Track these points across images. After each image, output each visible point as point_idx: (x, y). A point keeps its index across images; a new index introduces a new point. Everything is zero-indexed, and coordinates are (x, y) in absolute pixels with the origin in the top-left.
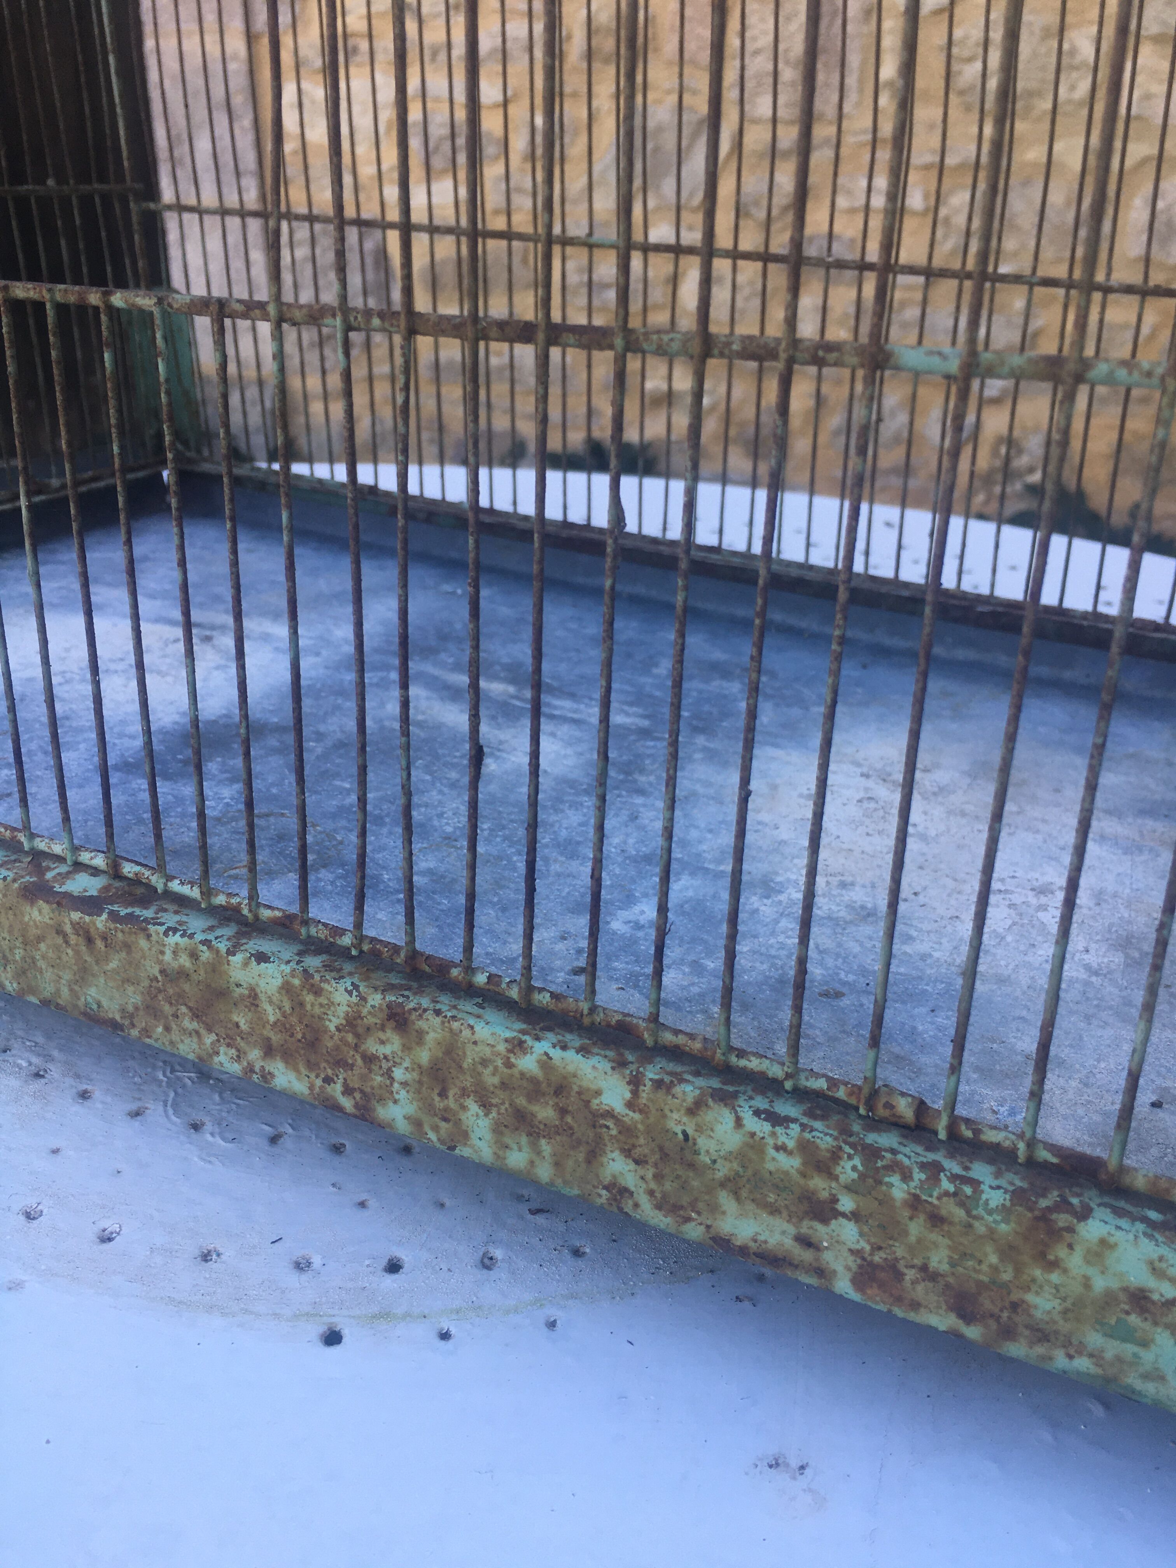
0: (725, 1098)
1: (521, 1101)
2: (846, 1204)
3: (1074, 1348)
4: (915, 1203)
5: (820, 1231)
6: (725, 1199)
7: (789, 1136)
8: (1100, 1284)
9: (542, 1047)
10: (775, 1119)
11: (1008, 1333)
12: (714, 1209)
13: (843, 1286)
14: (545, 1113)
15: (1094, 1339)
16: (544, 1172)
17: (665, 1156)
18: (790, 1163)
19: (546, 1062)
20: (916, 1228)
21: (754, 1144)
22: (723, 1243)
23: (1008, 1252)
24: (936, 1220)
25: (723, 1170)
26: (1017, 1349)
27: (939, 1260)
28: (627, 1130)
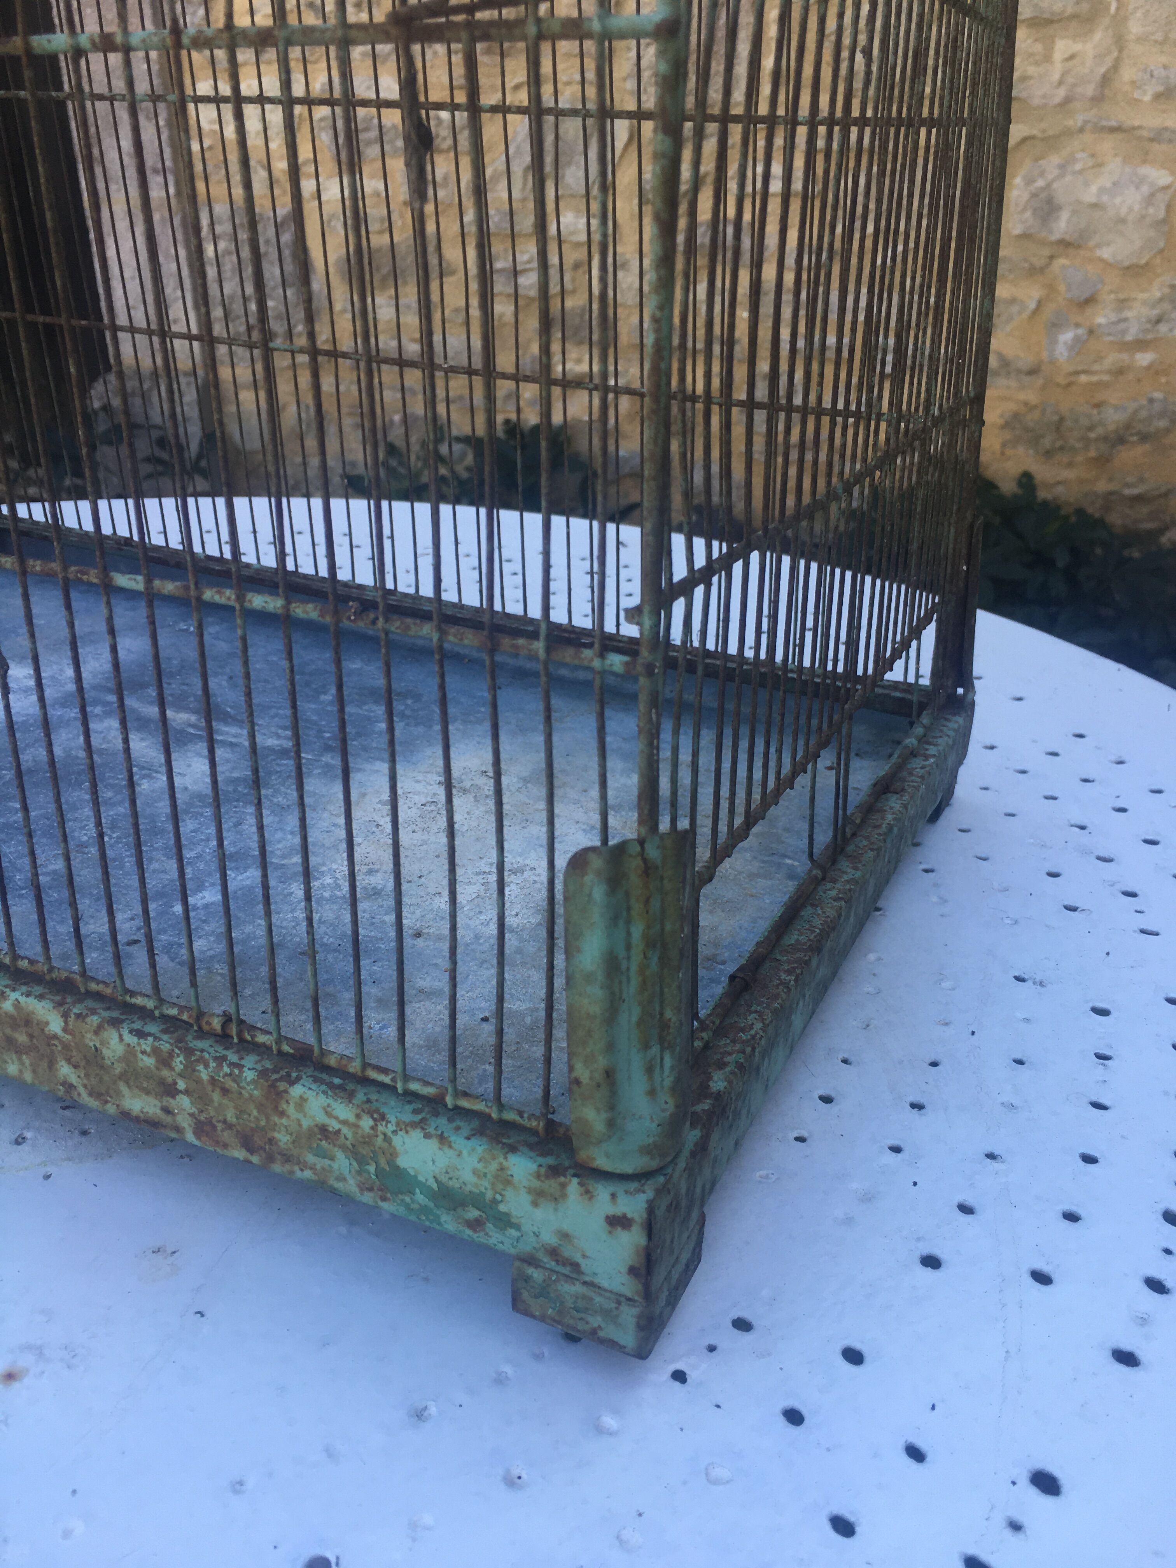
0: (115, 1023)
1: (8, 1031)
2: (181, 1085)
3: (304, 1166)
4: (213, 1081)
5: (172, 1103)
6: (123, 1088)
7: (147, 1044)
8: (306, 1123)
9: (14, 996)
10: (140, 1034)
11: (271, 1159)
12: (118, 1093)
13: (190, 1137)
14: (22, 1038)
15: (311, 1158)
16: (28, 1077)
17: (88, 1062)
18: (149, 1061)
19: (17, 1004)
20: (216, 1096)
21: (130, 1051)
22: (126, 1115)
23: (261, 1107)
24: (225, 1091)
25: (118, 1069)
26: (277, 1168)
27: (230, 1116)
28: (66, 1047)
